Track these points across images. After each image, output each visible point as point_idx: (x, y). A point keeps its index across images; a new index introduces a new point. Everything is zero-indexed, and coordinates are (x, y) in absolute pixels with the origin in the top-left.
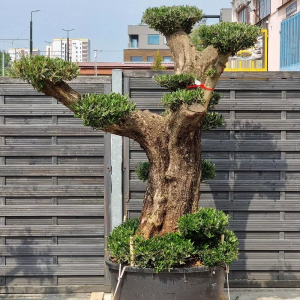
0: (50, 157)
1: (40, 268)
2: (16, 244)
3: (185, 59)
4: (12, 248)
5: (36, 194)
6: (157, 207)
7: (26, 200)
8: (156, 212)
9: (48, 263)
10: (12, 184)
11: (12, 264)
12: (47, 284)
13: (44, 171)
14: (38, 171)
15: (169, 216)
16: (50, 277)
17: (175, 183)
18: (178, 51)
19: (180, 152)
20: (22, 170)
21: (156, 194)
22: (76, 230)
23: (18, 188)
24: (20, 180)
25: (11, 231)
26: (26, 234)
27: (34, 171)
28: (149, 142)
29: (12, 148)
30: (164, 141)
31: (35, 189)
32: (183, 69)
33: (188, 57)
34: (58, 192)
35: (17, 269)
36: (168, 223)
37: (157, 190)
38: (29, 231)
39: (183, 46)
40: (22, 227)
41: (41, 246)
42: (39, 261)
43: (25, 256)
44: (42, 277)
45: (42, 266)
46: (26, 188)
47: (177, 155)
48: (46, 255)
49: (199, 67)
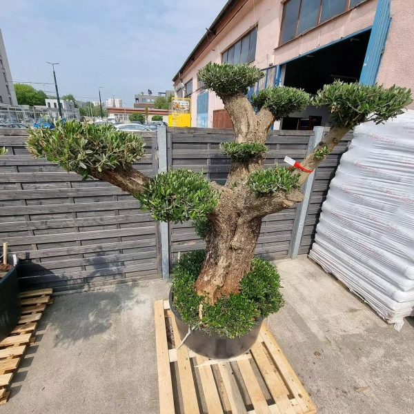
0: (112, 196)
1: (112, 271)
2: (92, 257)
3: (249, 125)
4: (89, 260)
5: (102, 223)
6: (221, 271)
7: (95, 228)
8: (220, 275)
9: (117, 266)
10: (83, 216)
11: (90, 270)
12: (119, 278)
13: (107, 206)
14: (103, 206)
15: (230, 276)
16: (120, 274)
17: (240, 251)
18: (240, 115)
19: (250, 227)
20: (89, 206)
21: (221, 260)
22: (135, 244)
23: (88, 220)
24: (88, 214)
25: (86, 249)
26: (99, 250)
27: (99, 206)
28: (221, 220)
29: (78, 190)
30: (234, 216)
31: (101, 219)
32: (246, 135)
33: (251, 123)
34: (120, 220)
35: (95, 273)
36: (229, 282)
37: (222, 257)
38: (100, 248)
39: (246, 110)
40: (95, 246)
41: (111, 256)
42: (111, 265)
43: (100, 264)
44: (114, 275)
45: (114, 268)
46: (94, 220)
47: (246, 230)
48: (115, 262)
49: (261, 134)
